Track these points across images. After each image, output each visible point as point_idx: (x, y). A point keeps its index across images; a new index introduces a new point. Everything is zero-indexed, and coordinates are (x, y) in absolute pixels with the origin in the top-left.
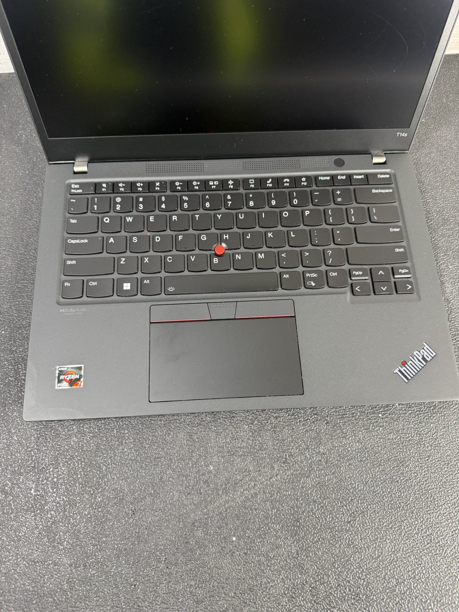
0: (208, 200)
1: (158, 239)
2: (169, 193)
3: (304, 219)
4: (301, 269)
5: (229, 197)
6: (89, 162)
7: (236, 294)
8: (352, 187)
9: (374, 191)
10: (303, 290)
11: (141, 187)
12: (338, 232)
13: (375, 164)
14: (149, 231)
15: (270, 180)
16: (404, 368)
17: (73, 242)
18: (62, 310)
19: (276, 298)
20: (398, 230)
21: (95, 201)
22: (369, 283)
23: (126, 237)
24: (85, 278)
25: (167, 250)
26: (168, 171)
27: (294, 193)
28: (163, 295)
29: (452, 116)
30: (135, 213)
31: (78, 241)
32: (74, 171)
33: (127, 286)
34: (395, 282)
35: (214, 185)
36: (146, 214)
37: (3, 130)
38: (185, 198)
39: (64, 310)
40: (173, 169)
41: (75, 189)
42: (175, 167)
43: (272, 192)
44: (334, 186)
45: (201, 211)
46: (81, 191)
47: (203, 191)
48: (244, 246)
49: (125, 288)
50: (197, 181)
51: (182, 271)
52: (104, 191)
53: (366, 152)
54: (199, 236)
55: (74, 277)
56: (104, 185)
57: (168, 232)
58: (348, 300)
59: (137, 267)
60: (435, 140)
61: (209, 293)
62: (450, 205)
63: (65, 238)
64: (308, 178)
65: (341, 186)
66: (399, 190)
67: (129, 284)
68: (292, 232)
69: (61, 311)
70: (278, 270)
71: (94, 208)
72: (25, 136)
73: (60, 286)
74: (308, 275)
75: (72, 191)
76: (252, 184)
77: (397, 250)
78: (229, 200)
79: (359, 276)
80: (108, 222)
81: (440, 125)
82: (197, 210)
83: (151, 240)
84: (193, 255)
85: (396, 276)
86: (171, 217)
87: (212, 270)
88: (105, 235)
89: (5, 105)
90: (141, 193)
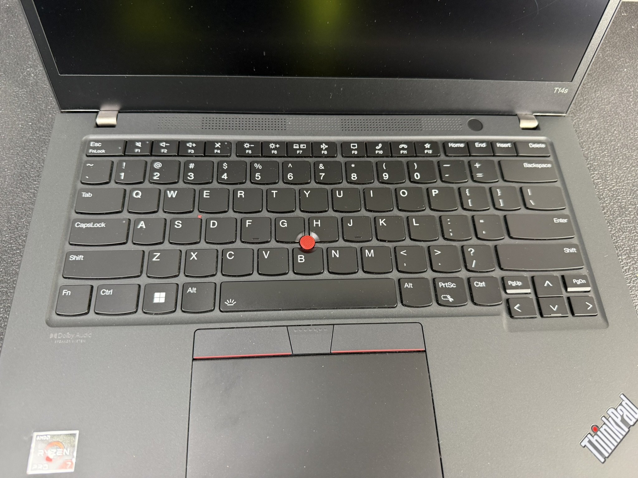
0: (290, 170)
1: (213, 224)
2: (233, 158)
3: (431, 200)
4: (429, 275)
5: (321, 167)
6: (119, 112)
7: (333, 312)
8: (496, 159)
9: (526, 165)
10: (434, 307)
11: (192, 148)
12: (482, 221)
13: (524, 129)
14: (201, 212)
15: (380, 145)
16: (596, 437)
17: (83, 226)
18: (55, 335)
19: (394, 320)
20: (565, 221)
21: (122, 166)
22: (532, 299)
23: (165, 220)
24: (95, 284)
25: (228, 241)
26: (234, 128)
27: (415, 164)
28: (217, 313)
29: (613, 73)
30: (181, 185)
31: (90, 225)
32: (97, 124)
33: (159, 298)
34: (569, 298)
35: (300, 149)
36: (197, 187)
37: (4, 66)
38: (258, 166)
39: (56, 335)
40: (241, 125)
41: (94, 148)
42: (244, 123)
43: (384, 162)
44: (470, 156)
45: (281, 185)
46: (103, 151)
47: (284, 157)
48: (343, 238)
49: (156, 301)
50: (276, 143)
51: (250, 275)
52: (138, 152)
53: (510, 114)
54: (277, 221)
55: (79, 281)
56: (139, 144)
57: (231, 214)
58: (504, 326)
59: (177, 268)
60: (594, 102)
61: (289, 310)
62: (626, 188)
63: (72, 221)
64: (434, 144)
65: (480, 156)
66: (561, 165)
67: (163, 294)
68: (414, 220)
69: (51, 336)
70: (395, 275)
71: (121, 176)
72: (35, 75)
73: (55, 296)
74: (441, 284)
75: (90, 151)
76: (355, 150)
77: (567, 250)
78: (322, 171)
79: (517, 287)
80: (139, 196)
81: (599, 84)
82: (275, 183)
83: (203, 225)
84: (266, 250)
85: (569, 289)
86: (235, 192)
87: (295, 273)
88: (133, 217)
89: (12, 34)
90: (192, 156)
